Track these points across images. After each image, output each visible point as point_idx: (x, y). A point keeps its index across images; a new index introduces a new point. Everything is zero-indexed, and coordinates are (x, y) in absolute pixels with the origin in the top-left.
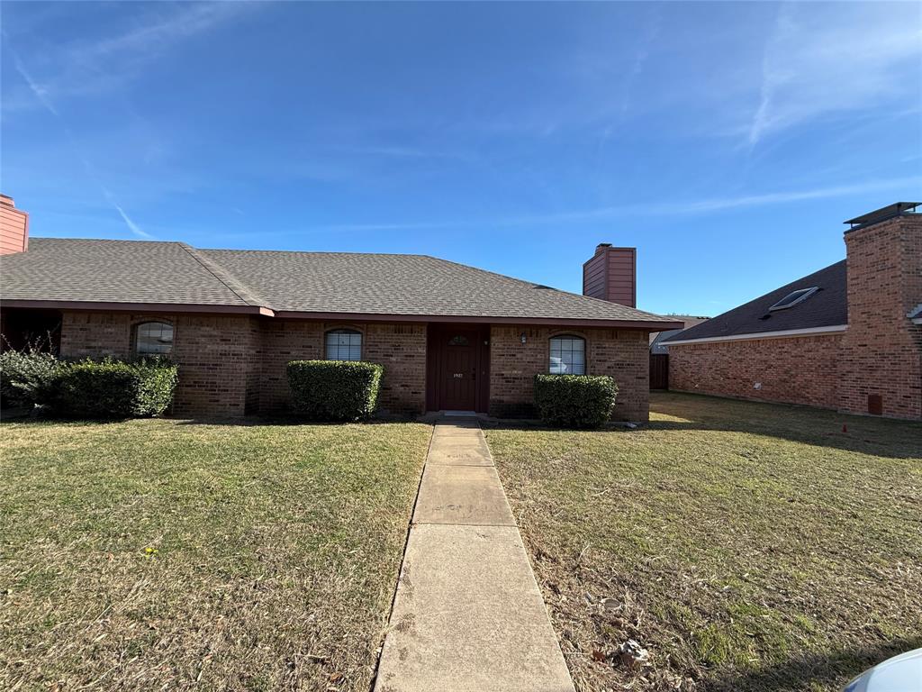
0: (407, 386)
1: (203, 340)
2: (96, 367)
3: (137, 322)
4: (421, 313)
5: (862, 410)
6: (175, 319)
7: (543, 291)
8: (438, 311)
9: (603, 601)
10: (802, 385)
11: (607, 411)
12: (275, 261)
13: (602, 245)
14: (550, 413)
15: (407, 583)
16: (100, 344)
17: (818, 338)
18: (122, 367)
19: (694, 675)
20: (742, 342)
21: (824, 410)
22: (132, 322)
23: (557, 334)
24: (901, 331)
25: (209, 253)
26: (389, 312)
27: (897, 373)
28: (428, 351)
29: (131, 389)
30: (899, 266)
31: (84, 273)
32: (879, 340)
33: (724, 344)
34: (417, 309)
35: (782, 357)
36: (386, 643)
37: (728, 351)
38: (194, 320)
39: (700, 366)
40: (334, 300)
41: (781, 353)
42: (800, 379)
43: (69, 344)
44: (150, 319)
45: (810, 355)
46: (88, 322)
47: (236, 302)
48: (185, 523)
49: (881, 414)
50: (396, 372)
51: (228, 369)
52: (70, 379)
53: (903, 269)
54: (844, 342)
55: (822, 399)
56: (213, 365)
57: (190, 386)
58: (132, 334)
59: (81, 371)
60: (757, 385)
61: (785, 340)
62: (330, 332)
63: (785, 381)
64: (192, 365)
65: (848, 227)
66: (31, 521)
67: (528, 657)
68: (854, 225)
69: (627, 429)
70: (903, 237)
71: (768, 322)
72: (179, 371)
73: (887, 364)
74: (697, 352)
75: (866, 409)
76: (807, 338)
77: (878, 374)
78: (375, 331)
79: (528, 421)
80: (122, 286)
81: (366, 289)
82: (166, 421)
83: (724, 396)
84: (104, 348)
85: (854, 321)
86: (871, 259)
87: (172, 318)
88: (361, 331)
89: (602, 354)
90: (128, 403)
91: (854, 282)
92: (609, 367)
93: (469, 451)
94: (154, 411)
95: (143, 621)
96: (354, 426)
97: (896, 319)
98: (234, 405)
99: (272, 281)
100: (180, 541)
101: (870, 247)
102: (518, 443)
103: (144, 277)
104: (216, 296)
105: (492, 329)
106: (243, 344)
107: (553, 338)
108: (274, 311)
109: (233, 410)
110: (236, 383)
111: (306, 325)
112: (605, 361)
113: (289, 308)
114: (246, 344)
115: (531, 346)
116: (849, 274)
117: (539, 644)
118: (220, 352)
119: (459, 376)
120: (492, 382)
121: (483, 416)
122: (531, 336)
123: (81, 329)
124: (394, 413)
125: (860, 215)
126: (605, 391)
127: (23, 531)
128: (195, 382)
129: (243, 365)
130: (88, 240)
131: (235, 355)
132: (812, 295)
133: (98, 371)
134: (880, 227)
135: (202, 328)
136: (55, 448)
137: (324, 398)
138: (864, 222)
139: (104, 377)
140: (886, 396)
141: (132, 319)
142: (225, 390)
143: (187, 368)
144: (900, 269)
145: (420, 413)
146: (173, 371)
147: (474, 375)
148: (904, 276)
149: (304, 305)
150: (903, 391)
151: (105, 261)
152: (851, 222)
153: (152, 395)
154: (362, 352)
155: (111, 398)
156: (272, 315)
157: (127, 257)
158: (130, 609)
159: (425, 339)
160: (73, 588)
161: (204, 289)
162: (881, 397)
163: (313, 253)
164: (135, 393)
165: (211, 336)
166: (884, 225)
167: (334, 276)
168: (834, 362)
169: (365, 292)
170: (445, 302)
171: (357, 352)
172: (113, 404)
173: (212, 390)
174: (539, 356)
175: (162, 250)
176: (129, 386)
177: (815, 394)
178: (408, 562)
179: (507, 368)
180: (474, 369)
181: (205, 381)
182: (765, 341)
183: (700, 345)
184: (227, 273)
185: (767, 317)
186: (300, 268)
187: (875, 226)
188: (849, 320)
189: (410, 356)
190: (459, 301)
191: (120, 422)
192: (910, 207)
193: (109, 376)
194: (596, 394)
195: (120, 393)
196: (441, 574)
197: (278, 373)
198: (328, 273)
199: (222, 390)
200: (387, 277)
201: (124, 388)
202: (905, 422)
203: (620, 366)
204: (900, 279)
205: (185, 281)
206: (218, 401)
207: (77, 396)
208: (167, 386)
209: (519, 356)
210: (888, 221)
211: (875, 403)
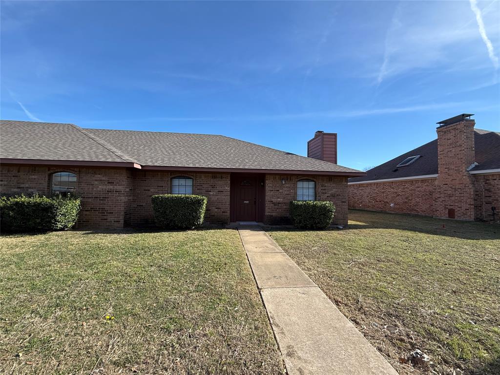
0: (219, 208)
1: (96, 183)
2: (27, 200)
3: (52, 171)
4: (228, 167)
5: (445, 216)
6: (78, 170)
7: (290, 155)
8: (237, 166)
9: (386, 327)
10: (415, 204)
11: (330, 219)
12: (133, 137)
13: (319, 132)
14: (300, 222)
15: (277, 326)
16: (27, 186)
17: (423, 181)
18: (45, 199)
19: (460, 367)
20: (384, 183)
21: (426, 217)
22: (49, 172)
23: (300, 179)
24: (464, 177)
25: (91, 131)
26: (210, 166)
27: (462, 198)
28: (231, 188)
29: (52, 213)
30: (463, 145)
31: (12, 141)
32: (453, 182)
33: (375, 184)
34: (224, 165)
35: (405, 190)
36: (287, 365)
37: (377, 188)
38: (90, 170)
39: (362, 195)
40: (176, 159)
41: (404, 188)
42: (413, 201)
43: (5, 185)
44: (61, 170)
45: (419, 189)
46: (19, 172)
47: (118, 160)
48: (122, 297)
49: (454, 218)
50: (213, 201)
51: (112, 200)
52: (10, 208)
53: (465, 147)
54: (436, 183)
55: (425, 211)
56: (103, 198)
57: (89, 211)
58: (49, 179)
59: (17, 203)
60: (392, 205)
61: (406, 182)
62: (174, 178)
63: (406, 202)
64: (89, 198)
65: (438, 125)
66: (15, 302)
67: (371, 366)
68: (441, 125)
69: (338, 229)
70: (465, 131)
71: (397, 173)
72: (81, 202)
73: (457, 194)
74: (361, 188)
75: (447, 215)
76: (417, 181)
77: (453, 198)
78: (200, 178)
79: (287, 226)
80: (41, 150)
81: (193, 153)
82: (75, 232)
83: (374, 210)
84: (30, 188)
85: (441, 172)
86: (449, 142)
87: (76, 169)
88: (193, 177)
89: (324, 190)
90: (50, 222)
91: (441, 153)
92: (328, 197)
93: (266, 244)
94: (66, 226)
95: (126, 367)
96: (193, 232)
97: (462, 171)
98: (117, 221)
99: (135, 148)
100: (126, 310)
101: (449, 136)
102: (290, 239)
103: (54, 144)
104: (105, 156)
105: (266, 176)
106: (122, 185)
107: (299, 181)
108: (141, 166)
109: (116, 224)
110: (118, 208)
111: (159, 174)
112: (326, 193)
113: (150, 164)
114: (124, 185)
115: (287, 185)
116: (439, 149)
117: (372, 357)
118: (107, 190)
119: (247, 202)
120: (267, 205)
121: (261, 224)
122: (287, 180)
123: (13, 176)
124: (212, 223)
125: (444, 120)
126: (329, 210)
127: (11, 310)
128: (91, 208)
129: (123, 198)
130: (9, 121)
131: (117, 192)
132: (417, 159)
133: (29, 202)
134: (454, 126)
135: (96, 176)
136: (8, 252)
137: (174, 216)
138: (446, 123)
139: (33, 206)
140: (457, 209)
141: (49, 170)
142: (110, 213)
143: (86, 200)
144: (463, 147)
145: (226, 223)
146: (78, 202)
147: (255, 202)
148: (465, 150)
149: (158, 162)
150: (465, 206)
151: (25, 135)
152: (440, 123)
153: (66, 217)
154: (193, 189)
155: (38, 219)
156: (140, 168)
157: (39, 132)
158: (114, 360)
159: (229, 182)
160: (67, 348)
161: (95, 152)
162: (454, 210)
163: (155, 133)
164: (55, 216)
165: (101, 180)
166: (457, 125)
167: (171, 146)
168: (431, 193)
169: (192, 155)
170: (239, 161)
171: (189, 189)
172: (39, 223)
173: (103, 213)
174: (291, 191)
175: (61, 128)
176: (51, 212)
177: (421, 209)
178: (270, 312)
179: (274, 197)
180: (255, 199)
181: (98, 208)
182: (396, 182)
183: (362, 184)
184: (106, 143)
185: (396, 171)
186: (150, 141)
187: (451, 125)
188: (439, 172)
189: (221, 191)
190: (247, 161)
191: (45, 234)
192: (467, 116)
193: (37, 205)
194: (325, 211)
195: (45, 216)
196: (294, 319)
197: (143, 202)
198: (168, 144)
199: (109, 213)
200: (203, 147)
201: (48, 212)
202: (466, 222)
203: (333, 196)
204: (464, 152)
205: (81, 147)
206: (106, 219)
207: (14, 218)
208: (74, 211)
209: (281, 191)
210: (458, 123)
211: (451, 213)
